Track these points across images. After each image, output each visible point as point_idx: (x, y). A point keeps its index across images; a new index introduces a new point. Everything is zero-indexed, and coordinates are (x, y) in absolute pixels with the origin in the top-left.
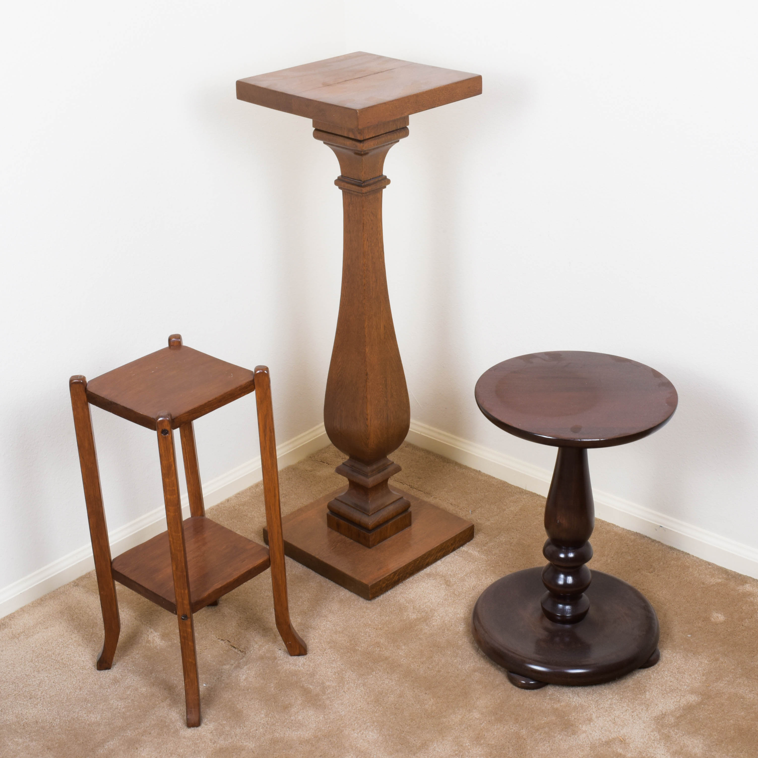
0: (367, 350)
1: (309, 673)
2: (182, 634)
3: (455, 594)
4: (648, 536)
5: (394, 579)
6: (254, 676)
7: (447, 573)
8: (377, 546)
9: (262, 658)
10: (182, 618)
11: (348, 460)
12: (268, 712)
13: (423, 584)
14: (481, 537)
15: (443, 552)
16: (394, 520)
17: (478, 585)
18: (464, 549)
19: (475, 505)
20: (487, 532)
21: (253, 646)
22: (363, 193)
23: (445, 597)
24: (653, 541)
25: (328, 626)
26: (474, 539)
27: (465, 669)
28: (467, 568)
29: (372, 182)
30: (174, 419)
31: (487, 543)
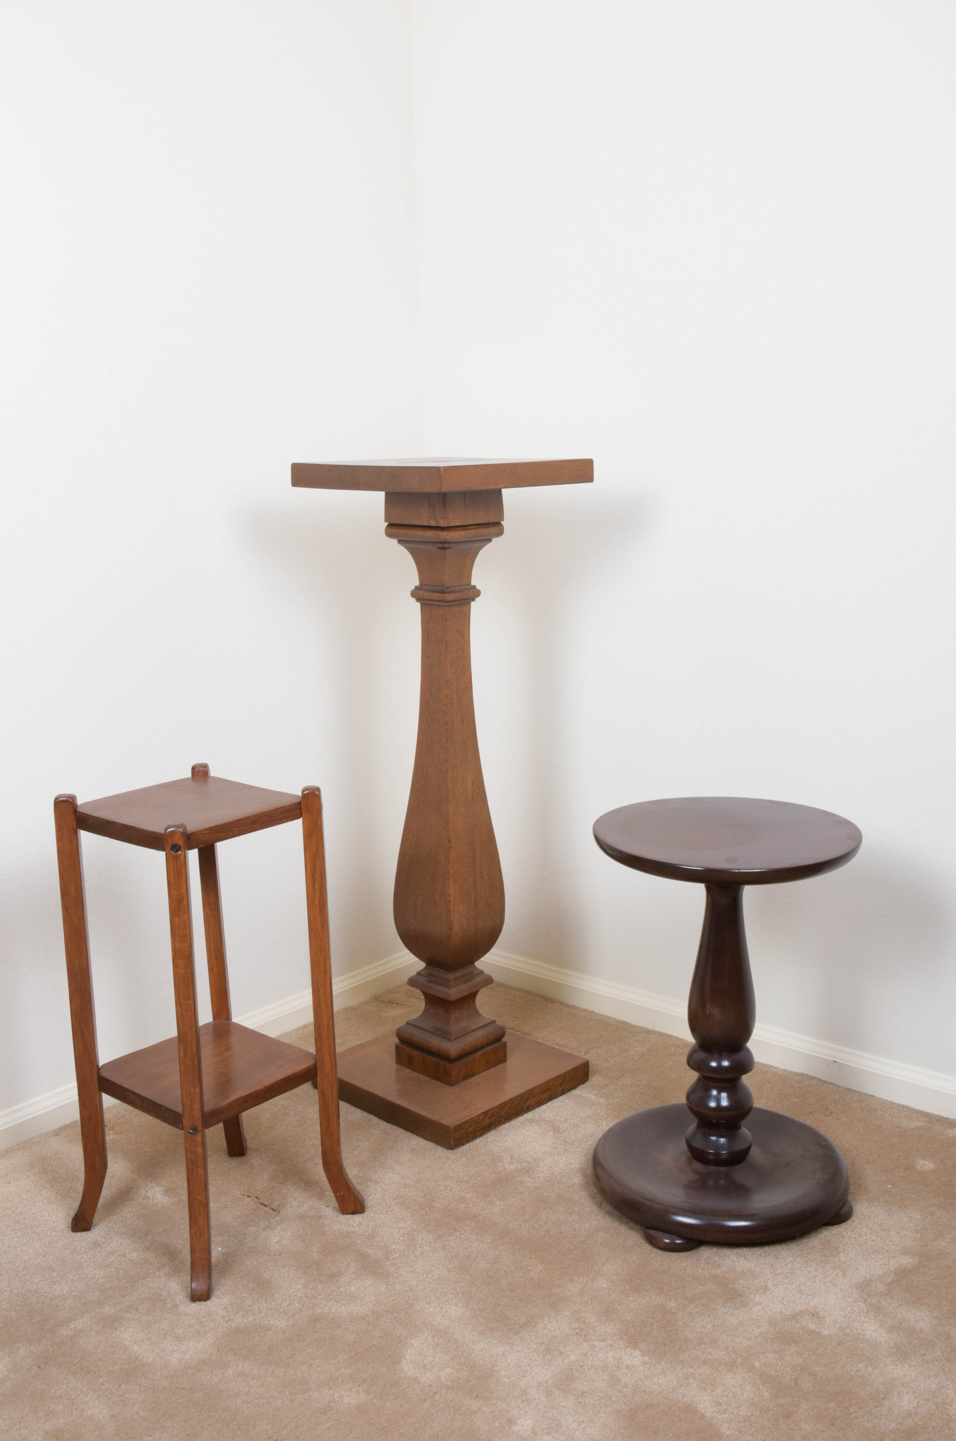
0: (450, 809)
1: (366, 1234)
2: (188, 1156)
3: (567, 1142)
4: (817, 1076)
5: (484, 1123)
6: (290, 1238)
7: (556, 1119)
8: (462, 1084)
9: (302, 1217)
10: (190, 1132)
11: (425, 968)
12: (308, 1283)
13: (524, 1130)
14: (598, 1079)
15: (549, 1093)
16: (484, 1051)
17: (596, 1132)
18: (577, 1092)
19: (589, 1045)
20: (605, 1074)
21: (290, 1202)
22: (447, 602)
23: (553, 1145)
24: (825, 1082)
25: (394, 1179)
26: (588, 1082)
27: (584, 1228)
28: (581, 1113)
29: (458, 588)
30: (191, 834)
31: (607, 1085)
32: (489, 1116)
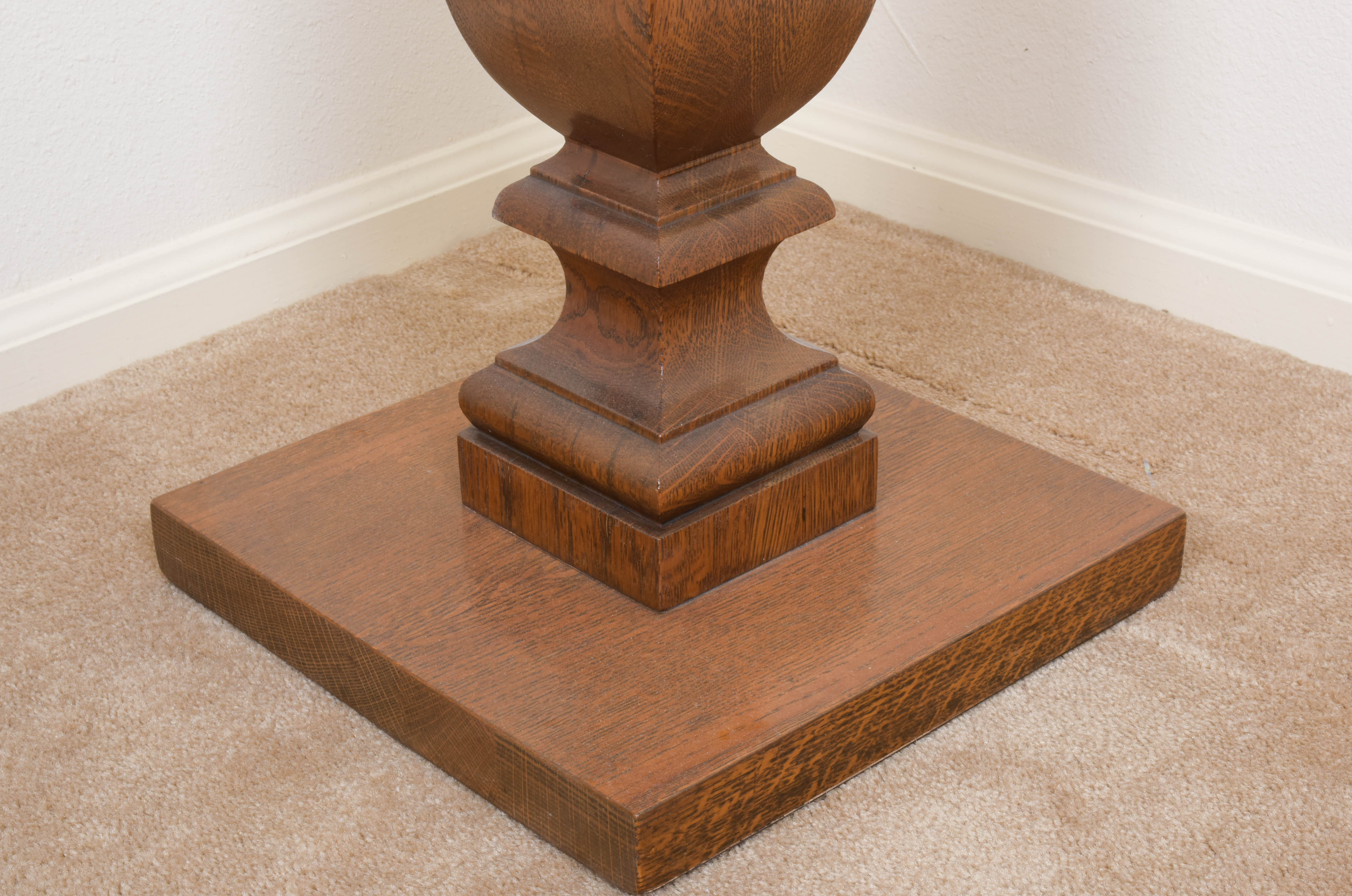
3: (1115, 876)
5: (776, 781)
7: (1061, 753)
11: (562, 153)
13: (936, 808)
14: (1217, 578)
15: (1037, 643)
16: (787, 476)
19: (1166, 437)
20: (1242, 556)
28: (1161, 730)
31: (1249, 607)
32: (796, 752)
